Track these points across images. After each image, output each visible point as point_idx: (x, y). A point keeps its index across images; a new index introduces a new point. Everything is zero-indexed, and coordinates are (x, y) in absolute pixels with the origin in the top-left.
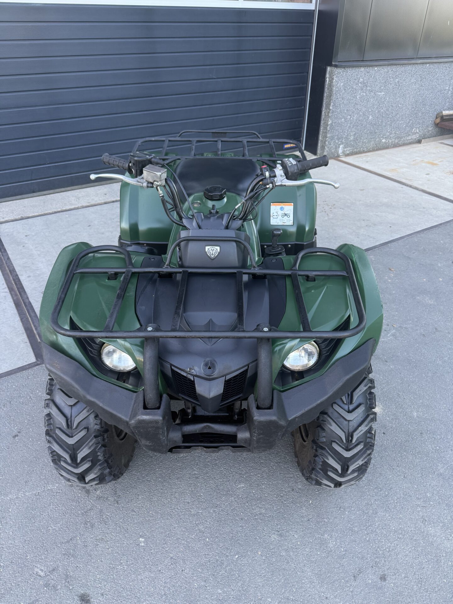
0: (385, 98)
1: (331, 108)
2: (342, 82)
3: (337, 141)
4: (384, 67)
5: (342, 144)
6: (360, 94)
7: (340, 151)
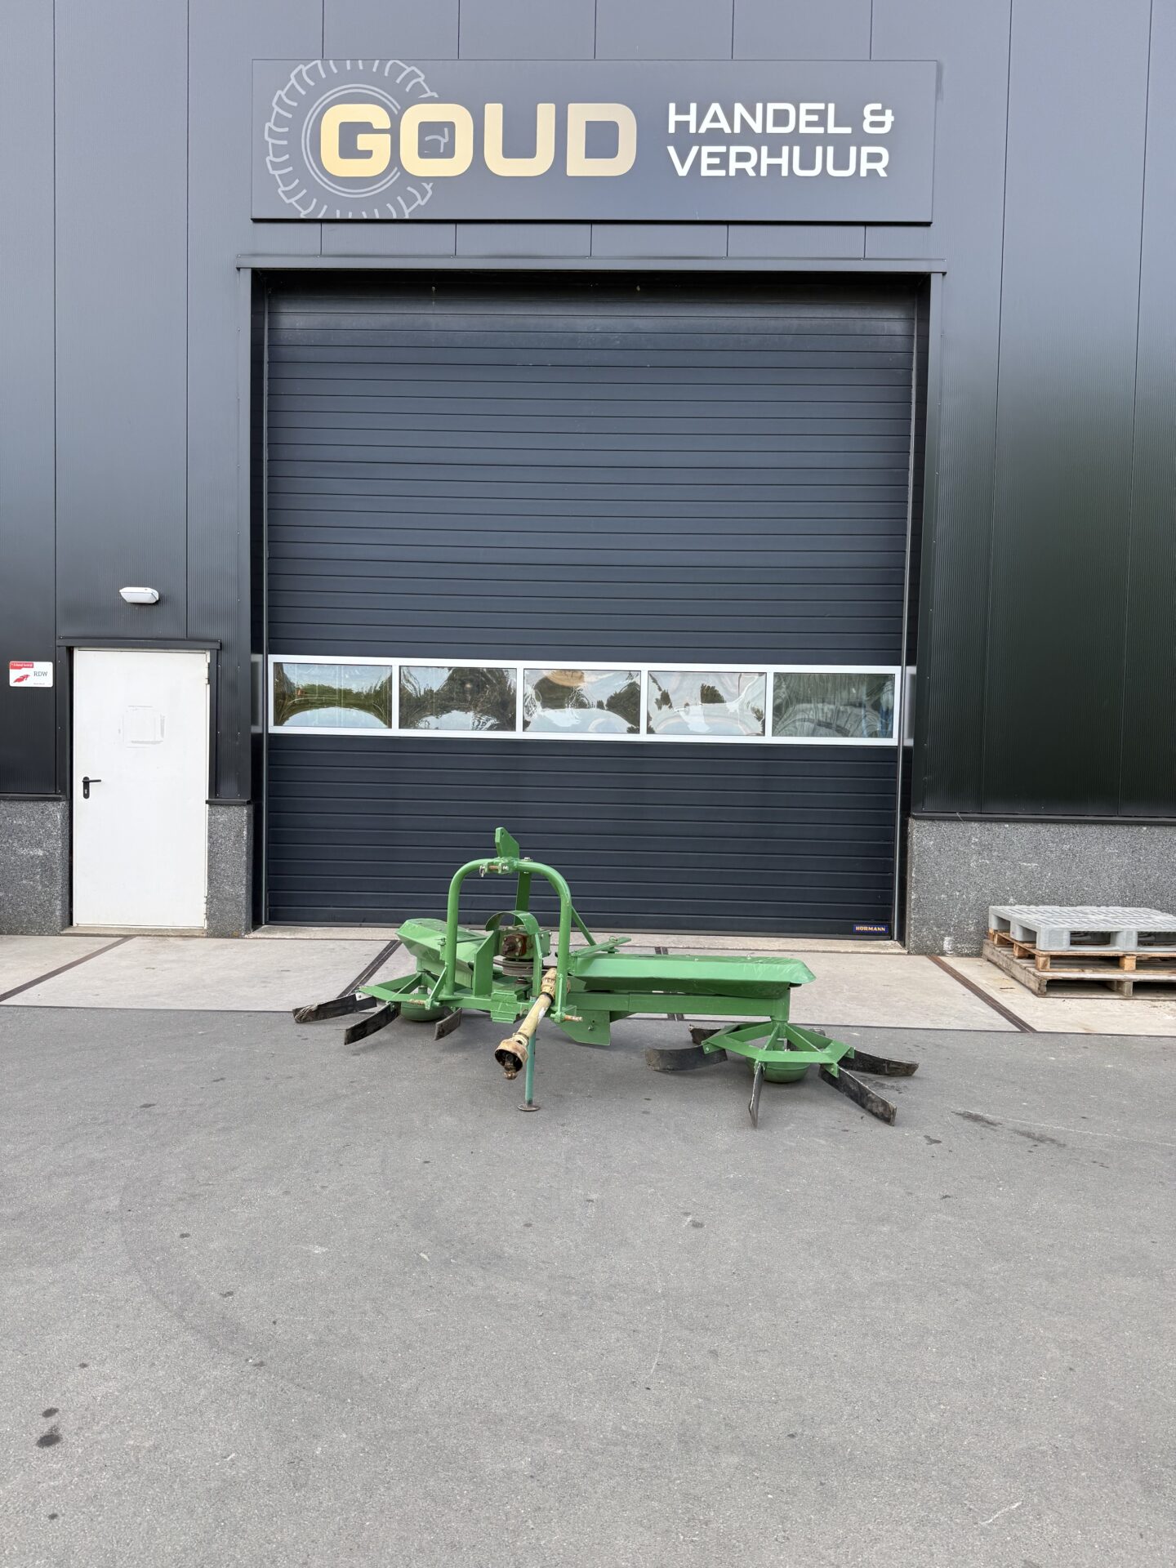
0: (1040, 873)
1: (913, 875)
2: (931, 840)
3: (935, 929)
4: (1028, 825)
5: (950, 935)
6: (977, 861)
7: (947, 944)
